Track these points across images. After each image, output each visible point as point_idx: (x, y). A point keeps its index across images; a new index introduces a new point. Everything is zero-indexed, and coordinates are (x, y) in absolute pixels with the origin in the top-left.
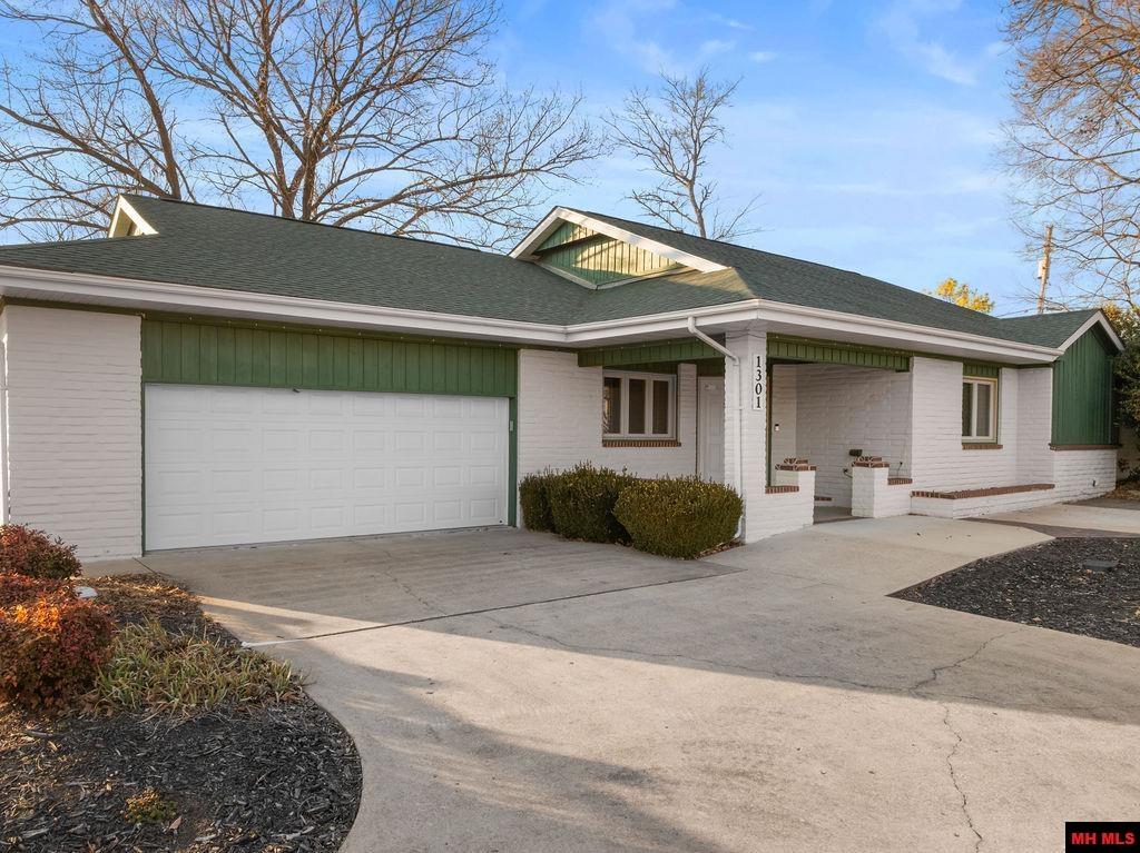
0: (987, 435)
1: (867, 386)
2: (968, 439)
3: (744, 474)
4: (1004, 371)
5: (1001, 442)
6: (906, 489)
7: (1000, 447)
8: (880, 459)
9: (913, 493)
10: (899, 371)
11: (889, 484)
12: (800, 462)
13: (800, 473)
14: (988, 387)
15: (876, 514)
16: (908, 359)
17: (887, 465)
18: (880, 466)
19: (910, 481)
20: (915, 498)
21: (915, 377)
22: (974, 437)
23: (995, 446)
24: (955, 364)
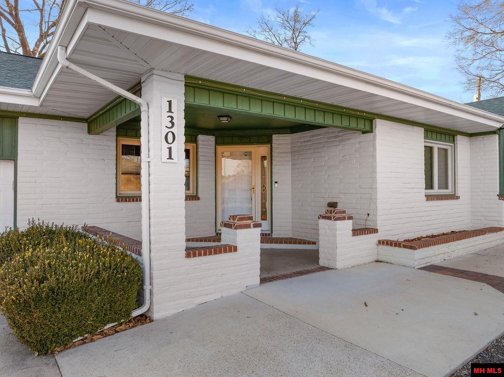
0: (447, 188)
1: (340, 147)
2: (430, 192)
3: (152, 238)
4: (459, 138)
5: (459, 194)
6: (372, 239)
7: (458, 198)
8: (344, 212)
9: (379, 242)
10: (364, 132)
11: (354, 235)
12: (242, 219)
13: (239, 231)
14: (446, 150)
15: (339, 265)
16: (371, 121)
17: (350, 218)
18: (344, 219)
19: (375, 231)
20: (381, 247)
21: (378, 137)
22: (436, 191)
23: (454, 197)
24: (416, 129)
